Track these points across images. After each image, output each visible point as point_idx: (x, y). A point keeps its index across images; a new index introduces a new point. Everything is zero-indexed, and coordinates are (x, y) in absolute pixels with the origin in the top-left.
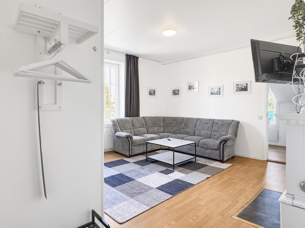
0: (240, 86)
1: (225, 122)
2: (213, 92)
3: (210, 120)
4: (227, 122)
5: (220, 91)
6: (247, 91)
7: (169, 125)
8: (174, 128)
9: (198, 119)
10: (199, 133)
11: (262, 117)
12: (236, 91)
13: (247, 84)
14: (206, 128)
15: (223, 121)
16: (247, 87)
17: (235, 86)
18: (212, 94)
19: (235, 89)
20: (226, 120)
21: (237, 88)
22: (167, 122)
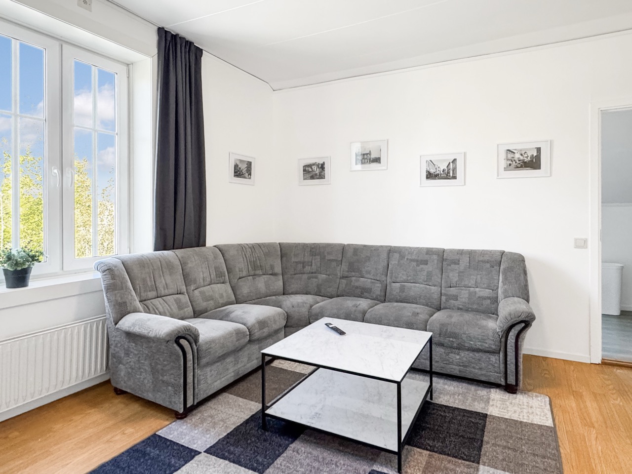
0: (517, 156)
1: (481, 258)
2: (432, 171)
3: (429, 251)
4: (486, 258)
5: (454, 170)
6: (539, 168)
7: (300, 266)
8: (316, 278)
9: (391, 251)
10: (402, 289)
11: (585, 241)
12: (505, 169)
13: (539, 150)
14: (423, 276)
15: (471, 253)
16: (538, 157)
17: (503, 155)
18: (430, 176)
19: (503, 164)
20: (483, 253)
21: (508, 160)
22: (293, 260)
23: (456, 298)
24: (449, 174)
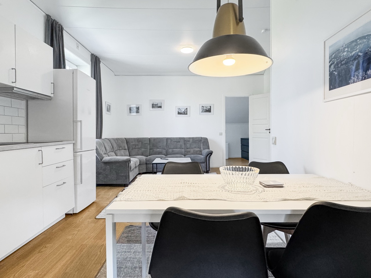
0: (205, 108)
2: (180, 112)
3: (180, 138)
5: (187, 111)
6: (211, 112)
10: (173, 151)
11: (222, 133)
12: (202, 112)
13: (210, 107)
14: (179, 146)
15: (193, 138)
16: (210, 109)
19: (201, 110)
20: (196, 138)
21: (202, 109)
22: (132, 144)
23: (189, 152)
24: (185, 113)
